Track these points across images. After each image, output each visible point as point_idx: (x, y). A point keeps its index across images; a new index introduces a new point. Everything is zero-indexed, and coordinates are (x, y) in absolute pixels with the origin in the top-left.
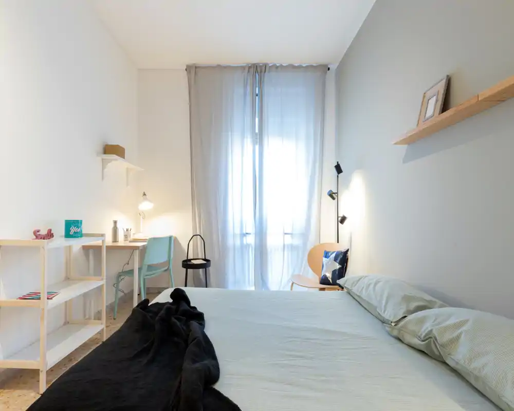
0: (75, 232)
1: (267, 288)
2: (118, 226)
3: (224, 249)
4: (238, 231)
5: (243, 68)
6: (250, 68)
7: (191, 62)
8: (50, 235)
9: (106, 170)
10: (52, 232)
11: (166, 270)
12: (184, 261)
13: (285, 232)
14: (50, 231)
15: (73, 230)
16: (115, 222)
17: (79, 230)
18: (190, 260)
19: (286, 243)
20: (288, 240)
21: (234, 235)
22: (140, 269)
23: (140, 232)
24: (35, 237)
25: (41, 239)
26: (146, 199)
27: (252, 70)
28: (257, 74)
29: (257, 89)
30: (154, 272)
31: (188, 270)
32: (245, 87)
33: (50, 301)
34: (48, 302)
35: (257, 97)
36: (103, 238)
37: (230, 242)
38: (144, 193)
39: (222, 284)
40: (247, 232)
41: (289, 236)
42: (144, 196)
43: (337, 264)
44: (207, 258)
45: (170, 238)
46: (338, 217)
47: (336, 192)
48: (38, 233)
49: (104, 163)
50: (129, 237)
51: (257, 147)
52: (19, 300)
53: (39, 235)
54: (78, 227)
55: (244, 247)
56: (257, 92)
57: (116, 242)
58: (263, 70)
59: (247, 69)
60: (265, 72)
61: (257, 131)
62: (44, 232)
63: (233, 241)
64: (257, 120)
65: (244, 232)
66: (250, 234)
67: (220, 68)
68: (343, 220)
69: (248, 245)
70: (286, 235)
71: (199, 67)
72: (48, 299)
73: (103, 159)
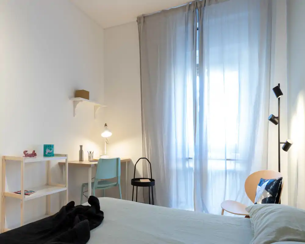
0: (48, 153)
1: (207, 212)
2: (83, 149)
3: (168, 171)
4: (180, 156)
5: (183, 8)
6: (190, 6)
7: (140, 14)
8: (34, 154)
9: (76, 109)
10: (35, 152)
11: (115, 185)
12: (132, 180)
13: (228, 158)
14: (34, 151)
15: (48, 151)
16: (81, 147)
17: (51, 151)
18: (139, 179)
19: (227, 168)
20: (231, 166)
21: (177, 160)
22: (93, 183)
23: (104, 155)
24: (24, 155)
25: (28, 156)
26: (107, 129)
27: (192, 8)
28: (197, 10)
29: (198, 23)
30: (107, 185)
31: (138, 187)
32: (187, 24)
33: (27, 196)
34: (25, 197)
35: (198, 31)
36: (66, 158)
37: (174, 165)
38: (106, 124)
39: (166, 203)
40: (190, 157)
41: (232, 162)
42: (106, 127)
43: (268, 193)
44: (153, 178)
45: (118, 159)
46: (279, 143)
47: (277, 116)
48: (26, 153)
49: (75, 103)
50: (91, 158)
51: (198, 78)
52: (14, 193)
53: (27, 154)
54: (51, 150)
55: (186, 171)
56: (198, 27)
57: (82, 161)
58: (203, 5)
59: (187, 8)
60: (205, 6)
61: (198, 62)
62: (30, 152)
63: (176, 165)
64: (197, 51)
65: (187, 157)
66: (191, 158)
67: (164, 12)
68: (287, 146)
69: (191, 169)
70: (227, 161)
71: (148, 16)
72: (25, 194)
73: (74, 101)
